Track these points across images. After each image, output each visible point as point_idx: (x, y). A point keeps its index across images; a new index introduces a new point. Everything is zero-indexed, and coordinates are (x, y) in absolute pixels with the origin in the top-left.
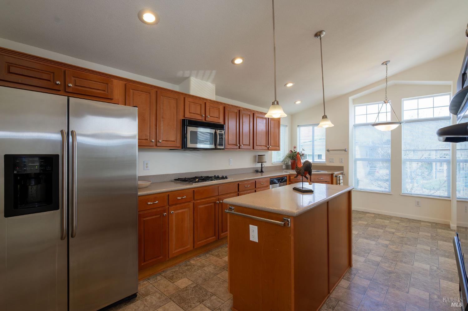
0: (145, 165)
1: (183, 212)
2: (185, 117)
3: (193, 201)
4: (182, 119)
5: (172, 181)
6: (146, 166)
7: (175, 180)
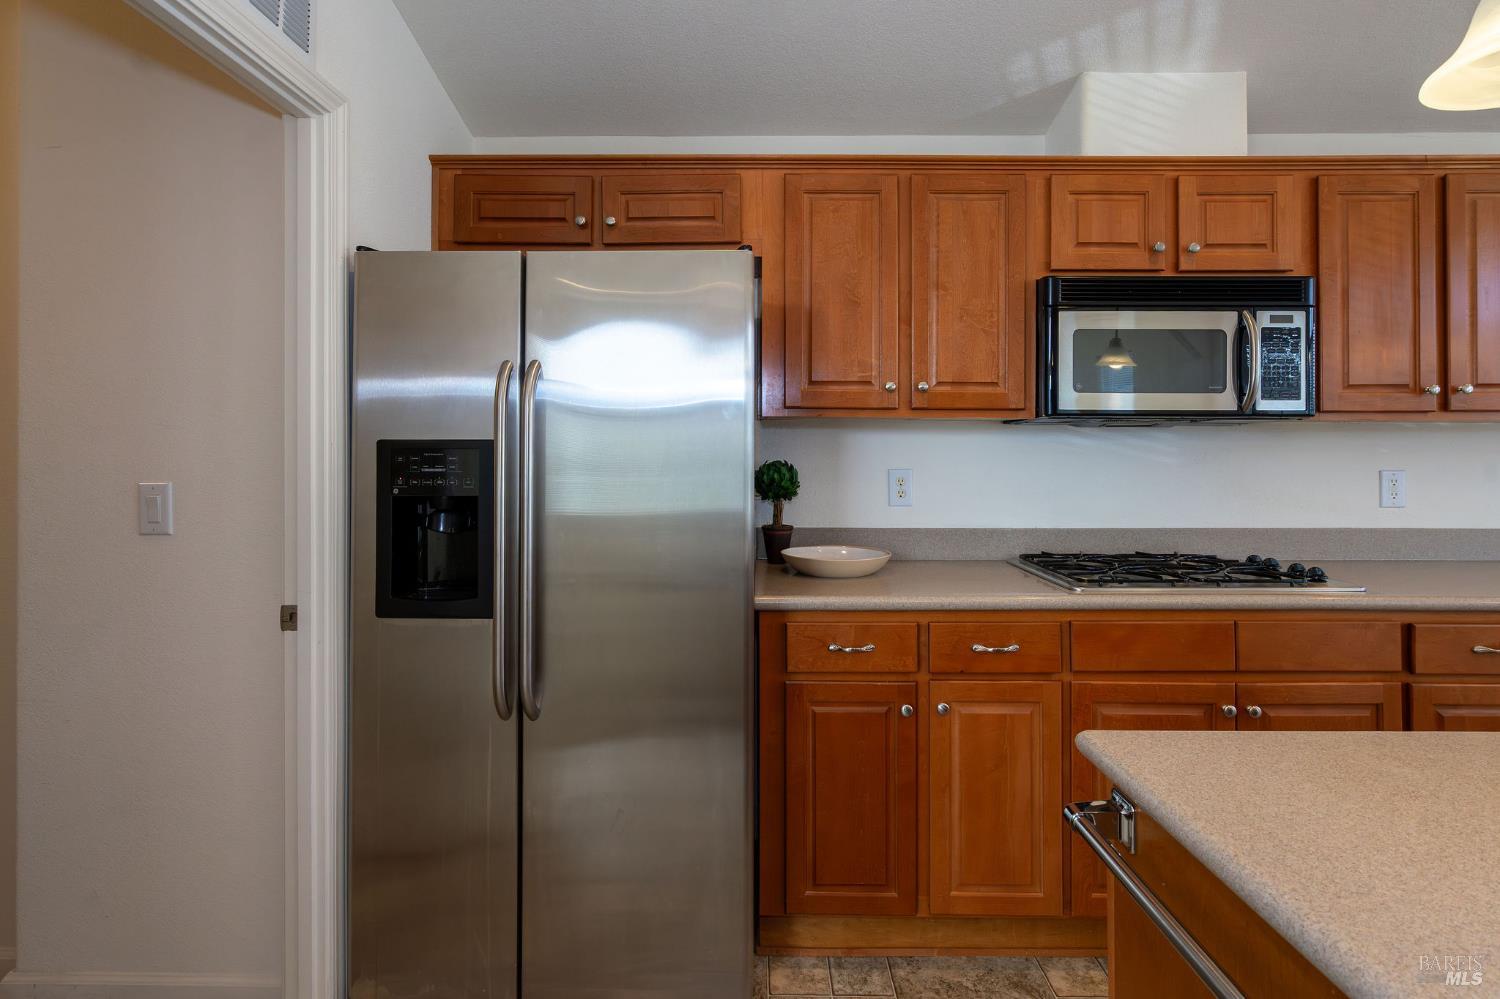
0: (895, 488)
1: (1004, 716)
2: (1054, 267)
3: (1067, 677)
4: (1037, 281)
5: (1008, 563)
6: (899, 488)
7: (1027, 558)
